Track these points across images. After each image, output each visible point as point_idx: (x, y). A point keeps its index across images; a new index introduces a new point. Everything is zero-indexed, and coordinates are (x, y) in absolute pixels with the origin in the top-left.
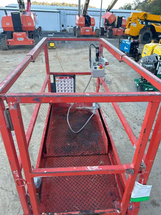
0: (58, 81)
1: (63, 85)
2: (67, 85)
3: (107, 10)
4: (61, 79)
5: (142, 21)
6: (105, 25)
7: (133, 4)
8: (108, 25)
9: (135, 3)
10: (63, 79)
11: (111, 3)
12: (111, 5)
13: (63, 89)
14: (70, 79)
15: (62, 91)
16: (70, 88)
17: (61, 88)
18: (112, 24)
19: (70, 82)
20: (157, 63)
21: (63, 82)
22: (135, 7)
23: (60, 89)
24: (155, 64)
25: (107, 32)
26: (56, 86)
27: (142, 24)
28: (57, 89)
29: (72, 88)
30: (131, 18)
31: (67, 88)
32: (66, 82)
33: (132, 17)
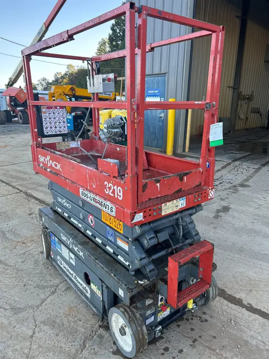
0: (45, 113)
1: (52, 119)
2: (57, 119)
3: (8, 85)
4: (49, 110)
5: (70, 96)
6: (11, 106)
7: (38, 84)
8: (16, 105)
9: (41, 83)
10: (51, 110)
11: (13, 75)
12: (13, 78)
13: (53, 124)
14: (61, 110)
15: (51, 128)
16: (62, 123)
17: (50, 123)
18: (23, 103)
19: (61, 114)
20: (124, 125)
21: (52, 114)
22: (42, 88)
23: (48, 124)
24: (122, 127)
25: (19, 115)
26: (43, 120)
27: (71, 100)
28: (44, 124)
29: (64, 122)
30: (54, 93)
31: (58, 123)
32: (56, 114)
33: (54, 91)
